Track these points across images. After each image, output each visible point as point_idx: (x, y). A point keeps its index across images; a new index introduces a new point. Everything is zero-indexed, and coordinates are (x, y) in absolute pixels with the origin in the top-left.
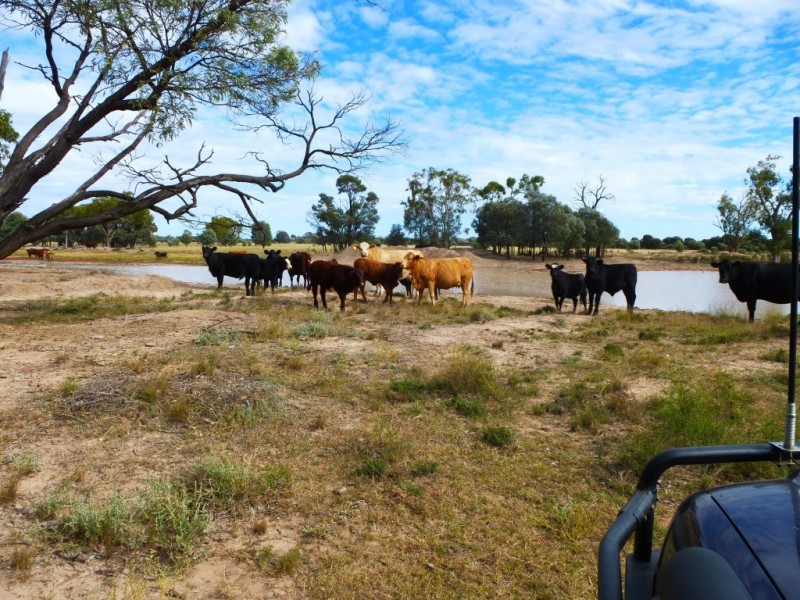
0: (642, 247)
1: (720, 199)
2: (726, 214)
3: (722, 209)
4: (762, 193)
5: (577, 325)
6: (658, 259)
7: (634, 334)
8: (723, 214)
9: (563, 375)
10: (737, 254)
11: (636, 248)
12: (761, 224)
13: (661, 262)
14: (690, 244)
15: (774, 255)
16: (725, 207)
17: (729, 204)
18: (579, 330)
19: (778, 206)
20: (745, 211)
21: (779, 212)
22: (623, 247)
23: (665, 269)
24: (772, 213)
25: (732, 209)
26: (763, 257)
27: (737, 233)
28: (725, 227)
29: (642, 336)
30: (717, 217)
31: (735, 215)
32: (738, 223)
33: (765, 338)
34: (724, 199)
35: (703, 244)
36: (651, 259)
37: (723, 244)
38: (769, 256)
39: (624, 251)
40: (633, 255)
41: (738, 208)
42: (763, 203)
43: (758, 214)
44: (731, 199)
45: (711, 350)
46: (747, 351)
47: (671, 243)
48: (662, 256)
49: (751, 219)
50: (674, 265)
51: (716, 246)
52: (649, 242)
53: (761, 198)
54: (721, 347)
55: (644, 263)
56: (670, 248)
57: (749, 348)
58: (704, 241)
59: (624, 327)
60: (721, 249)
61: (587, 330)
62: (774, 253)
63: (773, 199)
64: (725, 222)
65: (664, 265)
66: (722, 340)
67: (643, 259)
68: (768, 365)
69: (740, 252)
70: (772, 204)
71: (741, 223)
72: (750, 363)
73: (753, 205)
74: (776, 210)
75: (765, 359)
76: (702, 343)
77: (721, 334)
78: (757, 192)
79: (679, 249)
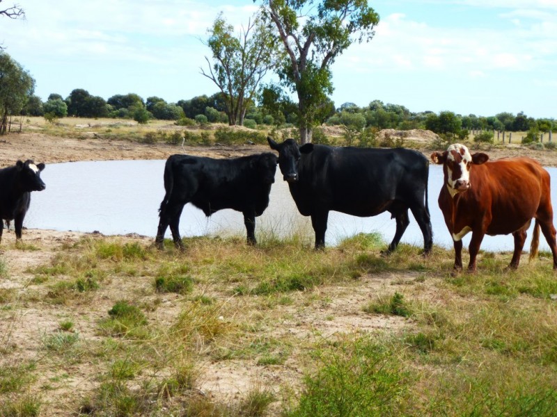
0: (70, 114)
1: (211, 26)
2: (223, 55)
3: (214, 45)
4: (281, 18)
5: (29, 271)
6: (108, 137)
7: (145, 284)
8: (217, 55)
9: (62, 372)
10: (243, 128)
11: (59, 114)
12: (281, 77)
13: (115, 143)
14: (157, 109)
15: (302, 130)
16: (221, 42)
17: (227, 36)
18: (37, 281)
19: (307, 45)
20: (253, 50)
21: (309, 57)
22: (35, 113)
23: (123, 157)
24: (297, 56)
25: (232, 46)
26: (286, 134)
27: (241, 92)
28: (221, 79)
29: (159, 285)
30: (206, 59)
31: (237, 57)
32: (242, 73)
33: (356, 277)
34: (218, 28)
35: (180, 109)
36: (96, 137)
37: (213, 110)
38: (294, 132)
39: (40, 120)
40: (60, 130)
41: (242, 44)
42: (283, 38)
43: (273, 58)
44: (230, 28)
45: (283, 303)
46: (339, 301)
47: (124, 105)
48: (114, 132)
49: (262, 65)
50: (140, 149)
51: (203, 112)
52: (82, 105)
53: (279, 27)
54: (298, 295)
55: (84, 144)
56: (121, 115)
57: (341, 295)
58: (180, 103)
59: (117, 271)
60: (213, 119)
61: (54, 281)
62: (303, 127)
63: (298, 32)
64: (221, 71)
65: (120, 148)
66: (296, 285)
67: (82, 138)
68: (381, 321)
69: (246, 125)
70: (297, 41)
71: (247, 72)
72: (356, 320)
73: (265, 42)
74: (304, 52)
75: (375, 311)
76: (262, 291)
77: (287, 274)
78: (274, 18)
79: (140, 119)
